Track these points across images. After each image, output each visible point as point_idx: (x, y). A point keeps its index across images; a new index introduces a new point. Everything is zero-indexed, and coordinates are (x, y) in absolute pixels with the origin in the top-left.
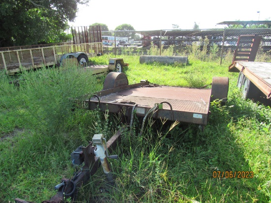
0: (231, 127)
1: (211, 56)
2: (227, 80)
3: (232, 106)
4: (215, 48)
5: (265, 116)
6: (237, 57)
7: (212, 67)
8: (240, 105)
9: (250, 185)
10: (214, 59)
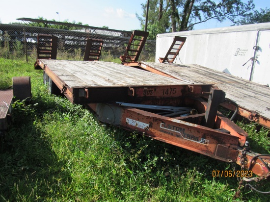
0: (37, 124)
1: (15, 53)
2: (28, 80)
3: (37, 104)
4: (18, 45)
5: (66, 107)
6: (41, 55)
7: (17, 65)
8: (45, 101)
9: (56, 169)
10: (20, 56)
